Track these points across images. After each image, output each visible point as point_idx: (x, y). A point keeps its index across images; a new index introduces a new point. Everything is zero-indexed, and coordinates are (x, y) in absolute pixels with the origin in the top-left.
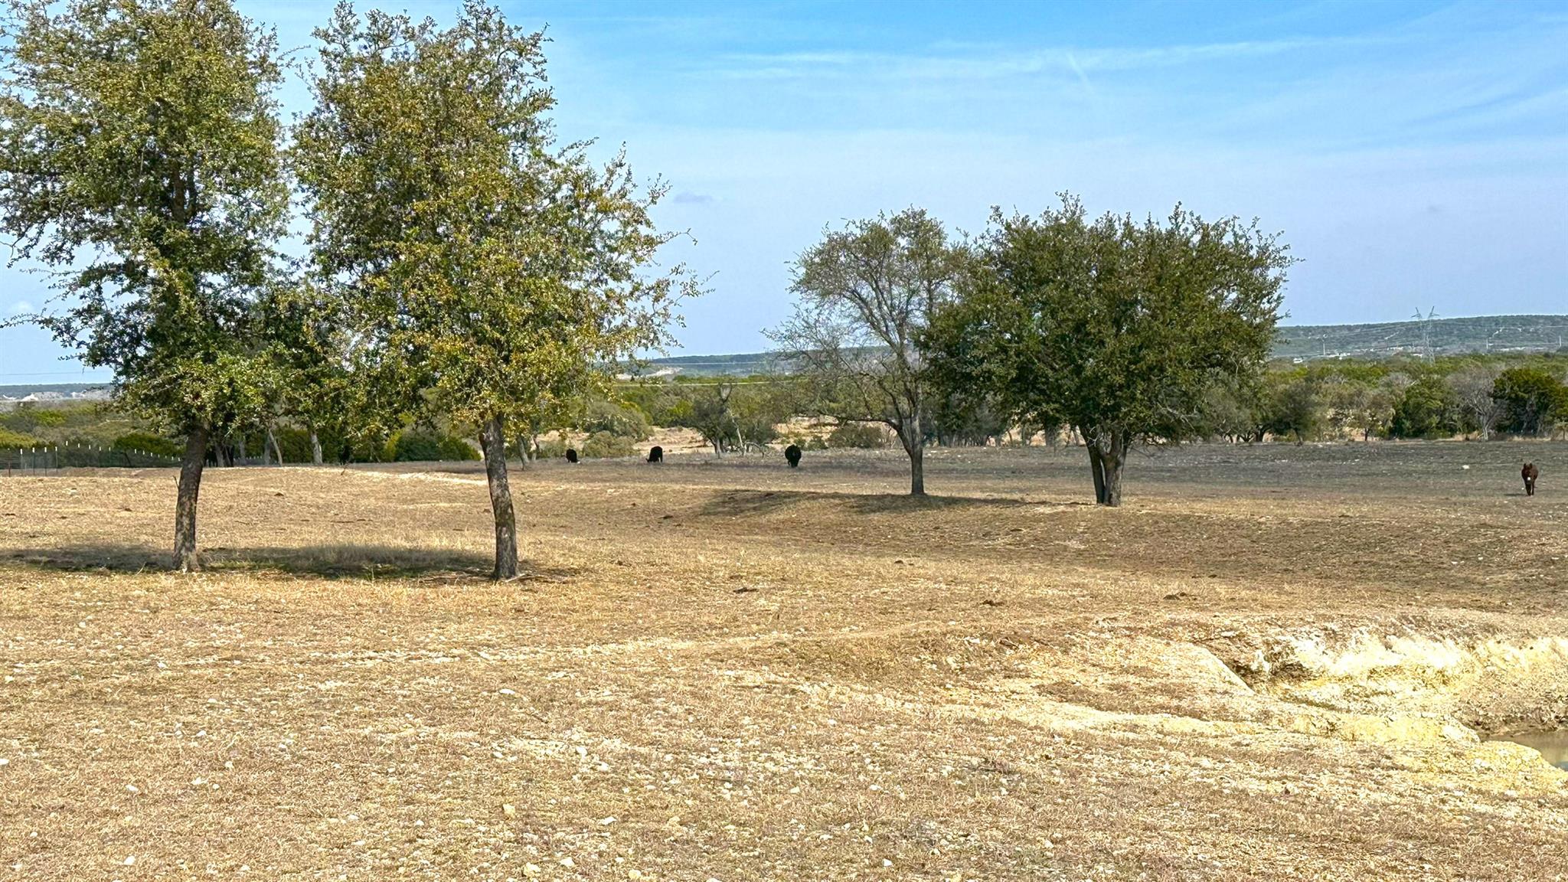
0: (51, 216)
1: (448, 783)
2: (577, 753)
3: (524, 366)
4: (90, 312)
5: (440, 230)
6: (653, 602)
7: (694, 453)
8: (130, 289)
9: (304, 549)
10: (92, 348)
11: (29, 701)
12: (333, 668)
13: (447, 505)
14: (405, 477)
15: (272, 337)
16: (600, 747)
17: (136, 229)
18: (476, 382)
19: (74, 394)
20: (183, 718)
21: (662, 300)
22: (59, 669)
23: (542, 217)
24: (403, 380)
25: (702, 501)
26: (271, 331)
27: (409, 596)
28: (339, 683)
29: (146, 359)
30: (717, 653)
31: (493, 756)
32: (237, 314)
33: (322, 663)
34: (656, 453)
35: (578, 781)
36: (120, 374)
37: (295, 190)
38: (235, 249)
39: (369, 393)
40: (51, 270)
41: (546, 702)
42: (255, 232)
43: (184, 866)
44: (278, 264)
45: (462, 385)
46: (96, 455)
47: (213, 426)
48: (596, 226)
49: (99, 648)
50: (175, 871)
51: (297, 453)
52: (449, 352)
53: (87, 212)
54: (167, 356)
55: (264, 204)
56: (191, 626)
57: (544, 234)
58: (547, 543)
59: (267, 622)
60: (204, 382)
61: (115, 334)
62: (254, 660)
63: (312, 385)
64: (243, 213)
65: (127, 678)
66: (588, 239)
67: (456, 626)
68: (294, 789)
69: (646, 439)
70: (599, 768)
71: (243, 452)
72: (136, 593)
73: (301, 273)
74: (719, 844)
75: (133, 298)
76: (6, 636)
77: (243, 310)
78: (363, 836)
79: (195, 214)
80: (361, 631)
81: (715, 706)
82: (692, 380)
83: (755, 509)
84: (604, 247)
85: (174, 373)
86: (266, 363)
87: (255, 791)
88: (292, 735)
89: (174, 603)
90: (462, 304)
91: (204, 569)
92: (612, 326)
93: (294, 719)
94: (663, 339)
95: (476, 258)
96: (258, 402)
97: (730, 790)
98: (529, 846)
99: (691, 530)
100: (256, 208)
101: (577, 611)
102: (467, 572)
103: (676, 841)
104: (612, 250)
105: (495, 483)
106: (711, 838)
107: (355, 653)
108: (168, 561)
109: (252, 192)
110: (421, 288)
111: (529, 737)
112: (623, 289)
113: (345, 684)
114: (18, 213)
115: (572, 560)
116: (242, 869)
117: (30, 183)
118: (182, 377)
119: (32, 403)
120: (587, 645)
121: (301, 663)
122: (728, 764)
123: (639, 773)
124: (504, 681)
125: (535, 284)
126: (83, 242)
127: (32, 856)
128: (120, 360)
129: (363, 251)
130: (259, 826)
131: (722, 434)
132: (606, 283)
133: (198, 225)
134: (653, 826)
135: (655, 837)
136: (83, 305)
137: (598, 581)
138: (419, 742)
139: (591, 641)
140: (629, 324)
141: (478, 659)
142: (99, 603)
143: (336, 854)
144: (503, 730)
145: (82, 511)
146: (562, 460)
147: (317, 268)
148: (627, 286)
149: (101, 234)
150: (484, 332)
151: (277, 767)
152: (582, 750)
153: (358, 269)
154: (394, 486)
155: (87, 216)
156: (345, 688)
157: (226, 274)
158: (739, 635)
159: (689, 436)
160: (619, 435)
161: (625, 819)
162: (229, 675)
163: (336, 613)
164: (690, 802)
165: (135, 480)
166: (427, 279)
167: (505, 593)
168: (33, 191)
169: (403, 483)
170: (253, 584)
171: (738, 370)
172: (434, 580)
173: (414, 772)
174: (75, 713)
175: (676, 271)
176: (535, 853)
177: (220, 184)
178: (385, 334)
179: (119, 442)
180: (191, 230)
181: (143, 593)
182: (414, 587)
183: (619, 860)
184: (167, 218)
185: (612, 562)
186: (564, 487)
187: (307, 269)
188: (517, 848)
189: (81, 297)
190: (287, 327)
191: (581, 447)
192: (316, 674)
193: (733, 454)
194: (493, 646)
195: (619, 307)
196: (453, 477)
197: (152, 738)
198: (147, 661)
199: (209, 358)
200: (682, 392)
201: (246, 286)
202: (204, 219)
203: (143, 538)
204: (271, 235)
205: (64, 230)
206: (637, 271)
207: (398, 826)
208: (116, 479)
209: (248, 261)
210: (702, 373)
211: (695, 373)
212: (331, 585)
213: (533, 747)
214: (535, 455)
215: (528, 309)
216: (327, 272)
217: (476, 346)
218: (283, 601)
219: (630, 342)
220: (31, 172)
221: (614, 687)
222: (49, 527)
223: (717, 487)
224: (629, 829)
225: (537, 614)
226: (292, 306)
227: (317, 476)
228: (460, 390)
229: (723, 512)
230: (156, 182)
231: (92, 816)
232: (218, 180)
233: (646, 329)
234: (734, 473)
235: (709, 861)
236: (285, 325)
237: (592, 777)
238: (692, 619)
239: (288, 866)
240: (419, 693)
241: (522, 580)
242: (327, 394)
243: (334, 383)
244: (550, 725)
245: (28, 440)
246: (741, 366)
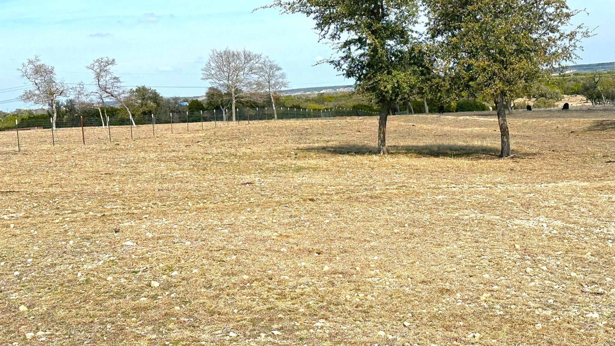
0: (333, 22)
1: (491, 235)
2: (542, 226)
3: (513, 71)
4: (347, 57)
5: (478, 17)
6: (569, 167)
7: (582, 106)
8: (360, 48)
9: (425, 146)
10: (347, 71)
11: (333, 200)
12: (440, 191)
13: (479, 128)
14: (461, 118)
15: (412, 64)
16: (552, 224)
17: (362, 25)
18: (493, 78)
19: (337, 90)
20: (387, 208)
21: (573, 40)
22: (342, 189)
23: (521, 8)
24: (463, 78)
25: (588, 125)
26: (412, 62)
27: (467, 164)
28: (444, 196)
29: (366, 74)
30: (599, 188)
31: (507, 225)
32: (399, 55)
33: (436, 189)
34: (566, 106)
35: (544, 237)
36: (357, 80)
37: (421, 5)
38: (398, 30)
39: (450, 84)
40: (333, 42)
41: (527, 205)
42: (405, 23)
43: (395, 261)
44: (415, 35)
45: (487, 80)
46: (346, 112)
47: (391, 99)
48: (544, 10)
49: (354, 182)
50: (392, 263)
51: (419, 109)
52: (482, 66)
53: (345, 20)
54: (374, 73)
55: (409, 11)
56: (386, 174)
57: (521, 15)
58: (521, 143)
59: (414, 173)
60: (388, 82)
61: (355, 66)
62: (410, 187)
63: (428, 82)
64: (401, 16)
65: (366, 193)
66: (541, 16)
67: (487, 176)
68: (432, 235)
69: (561, 100)
70: (553, 232)
71: (399, 110)
72: (366, 162)
73: (423, 38)
74: (609, 264)
75: (361, 51)
76: (323, 177)
77: (401, 54)
78: (460, 254)
79: (383, 18)
80: (449, 177)
81: (601, 209)
82: (581, 75)
83: (612, 128)
84: (547, 19)
85: (377, 79)
86: (410, 74)
87: (418, 235)
88: (428, 215)
89: (379, 166)
90: (487, 46)
91: (389, 153)
92: (551, 52)
93: (428, 209)
94: (574, 57)
95: (493, 27)
96: (407, 90)
97: (611, 243)
98: (527, 261)
99: (583, 137)
100: (406, 13)
101: (536, 170)
102: (489, 155)
103: (590, 262)
104: (551, 20)
105: (501, 119)
106: (606, 262)
107: (448, 185)
108: (376, 150)
109: (405, 7)
110: (470, 41)
111: (521, 219)
112: (556, 36)
113: (446, 197)
114: (321, 22)
115: (533, 150)
116: (416, 263)
117: (325, 10)
118: (380, 81)
119: (323, 93)
120: (542, 183)
121: (428, 188)
122: (609, 232)
123: (570, 234)
124: (508, 197)
125: (517, 36)
126: (344, 31)
127: (342, 254)
128: (357, 75)
129: (448, 28)
130: (420, 248)
131: (595, 97)
132: (548, 34)
133: (384, 22)
134: (580, 256)
135: (581, 260)
136: (344, 55)
137: (544, 158)
138: (477, 219)
139: (543, 182)
140: (558, 51)
141: (497, 188)
142: (353, 166)
143: (450, 260)
144: (511, 216)
145: (344, 132)
146: (525, 110)
147: (429, 36)
148: (557, 35)
149: (350, 28)
150: (496, 58)
151: (424, 227)
152: (545, 225)
153: (445, 35)
154: (457, 121)
155: (345, 21)
156: (446, 198)
157: (395, 40)
158: (609, 180)
159: (580, 98)
160: (549, 99)
161: (567, 252)
162: (402, 193)
163: (439, 170)
164: (594, 247)
165: (361, 121)
166: (473, 37)
167: (505, 163)
168: (326, 13)
169: (460, 120)
170: (408, 159)
171: (602, 70)
172: (476, 158)
173: (477, 231)
174: (350, 205)
175: (580, 27)
176: (530, 264)
177: (393, 5)
178: (456, 61)
179: (354, 107)
180: (382, 24)
181: (368, 162)
182: (469, 160)
183: (566, 268)
184: (373, 20)
185: (550, 151)
186: (527, 120)
187: (426, 36)
188: (522, 261)
189: (344, 52)
190: (418, 60)
191: (532, 104)
192: (434, 193)
193: (600, 105)
194: (502, 184)
195: (553, 44)
196: (480, 118)
197: (377, 215)
198: (372, 187)
199: (389, 73)
200: (577, 80)
201: (402, 45)
202: (387, 19)
203: (366, 142)
204: (412, 23)
205: (337, 27)
206: (562, 28)
207: (473, 251)
208: (354, 121)
209: (403, 35)
210: (586, 72)
211: (583, 72)
212: (436, 159)
213: (523, 223)
214: (513, 108)
215: (514, 47)
216: (433, 37)
217: (494, 64)
218: (419, 165)
219: (559, 58)
220: (325, 6)
221: (556, 200)
222: (333, 138)
223: (594, 119)
224: (569, 257)
225: (520, 171)
226: (420, 51)
227: (427, 118)
228: (486, 82)
229: (598, 129)
230: (369, 6)
231: (361, 242)
232: (392, 3)
233: (566, 53)
234: (601, 113)
235: (606, 271)
236: (417, 59)
237: (550, 236)
238: (587, 173)
239: (433, 263)
240: (475, 201)
241: (512, 158)
242: (433, 85)
243: (437, 80)
244: (530, 214)
245: (322, 107)
246: (604, 68)
